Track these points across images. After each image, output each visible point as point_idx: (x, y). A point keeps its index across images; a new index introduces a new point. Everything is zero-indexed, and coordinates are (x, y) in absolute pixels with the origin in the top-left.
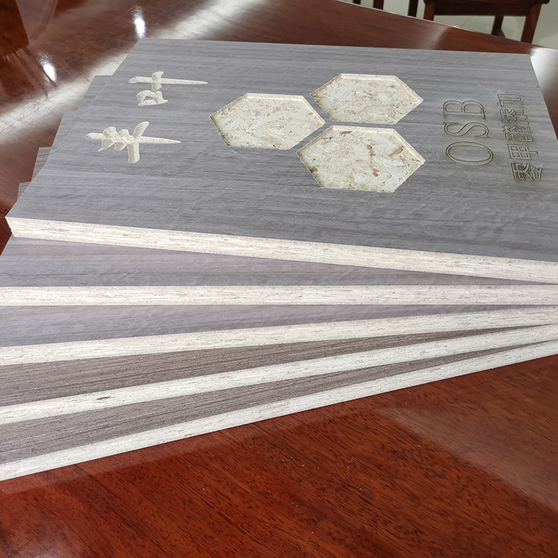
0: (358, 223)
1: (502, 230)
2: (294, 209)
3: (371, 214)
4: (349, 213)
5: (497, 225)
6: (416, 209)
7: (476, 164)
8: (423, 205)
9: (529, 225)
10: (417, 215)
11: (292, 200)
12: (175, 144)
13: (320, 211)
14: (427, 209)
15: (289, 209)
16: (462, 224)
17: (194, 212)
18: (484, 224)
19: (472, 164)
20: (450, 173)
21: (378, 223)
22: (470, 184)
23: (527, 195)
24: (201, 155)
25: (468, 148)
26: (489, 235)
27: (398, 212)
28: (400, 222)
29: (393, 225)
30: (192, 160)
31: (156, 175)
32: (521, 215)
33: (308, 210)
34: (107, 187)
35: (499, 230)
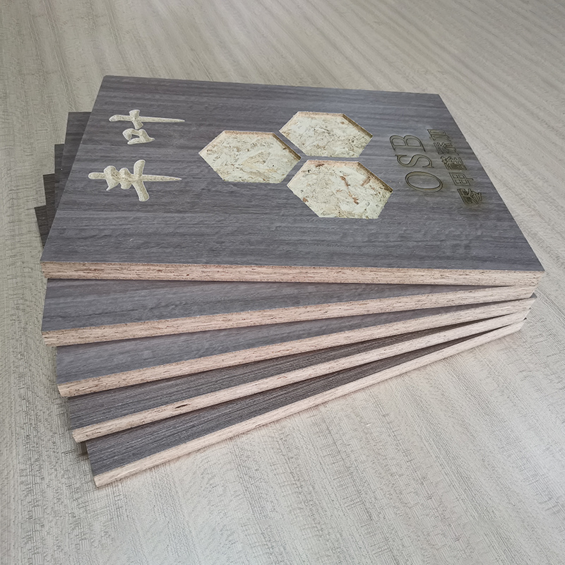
0: (360, 247)
1: (469, 246)
2: (303, 238)
3: (367, 239)
4: (350, 239)
5: (465, 242)
6: (400, 232)
7: (431, 190)
8: (404, 228)
9: (487, 241)
10: (403, 237)
11: (298, 229)
12: (177, 182)
13: (325, 238)
14: (408, 232)
15: (299, 238)
16: (439, 243)
17: (218, 245)
18: (455, 242)
19: (429, 191)
20: (415, 199)
21: (375, 246)
22: (433, 208)
23: (477, 215)
24: (204, 191)
25: (422, 177)
26: (461, 251)
27: (387, 235)
28: (392, 244)
29: (387, 247)
30: (198, 196)
31: (171, 212)
32: (479, 233)
33: (314, 238)
34: (129, 226)
35: (467, 247)
